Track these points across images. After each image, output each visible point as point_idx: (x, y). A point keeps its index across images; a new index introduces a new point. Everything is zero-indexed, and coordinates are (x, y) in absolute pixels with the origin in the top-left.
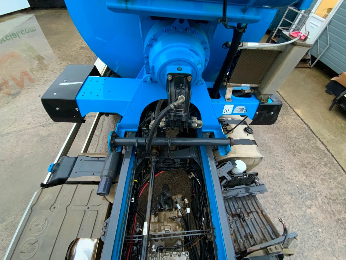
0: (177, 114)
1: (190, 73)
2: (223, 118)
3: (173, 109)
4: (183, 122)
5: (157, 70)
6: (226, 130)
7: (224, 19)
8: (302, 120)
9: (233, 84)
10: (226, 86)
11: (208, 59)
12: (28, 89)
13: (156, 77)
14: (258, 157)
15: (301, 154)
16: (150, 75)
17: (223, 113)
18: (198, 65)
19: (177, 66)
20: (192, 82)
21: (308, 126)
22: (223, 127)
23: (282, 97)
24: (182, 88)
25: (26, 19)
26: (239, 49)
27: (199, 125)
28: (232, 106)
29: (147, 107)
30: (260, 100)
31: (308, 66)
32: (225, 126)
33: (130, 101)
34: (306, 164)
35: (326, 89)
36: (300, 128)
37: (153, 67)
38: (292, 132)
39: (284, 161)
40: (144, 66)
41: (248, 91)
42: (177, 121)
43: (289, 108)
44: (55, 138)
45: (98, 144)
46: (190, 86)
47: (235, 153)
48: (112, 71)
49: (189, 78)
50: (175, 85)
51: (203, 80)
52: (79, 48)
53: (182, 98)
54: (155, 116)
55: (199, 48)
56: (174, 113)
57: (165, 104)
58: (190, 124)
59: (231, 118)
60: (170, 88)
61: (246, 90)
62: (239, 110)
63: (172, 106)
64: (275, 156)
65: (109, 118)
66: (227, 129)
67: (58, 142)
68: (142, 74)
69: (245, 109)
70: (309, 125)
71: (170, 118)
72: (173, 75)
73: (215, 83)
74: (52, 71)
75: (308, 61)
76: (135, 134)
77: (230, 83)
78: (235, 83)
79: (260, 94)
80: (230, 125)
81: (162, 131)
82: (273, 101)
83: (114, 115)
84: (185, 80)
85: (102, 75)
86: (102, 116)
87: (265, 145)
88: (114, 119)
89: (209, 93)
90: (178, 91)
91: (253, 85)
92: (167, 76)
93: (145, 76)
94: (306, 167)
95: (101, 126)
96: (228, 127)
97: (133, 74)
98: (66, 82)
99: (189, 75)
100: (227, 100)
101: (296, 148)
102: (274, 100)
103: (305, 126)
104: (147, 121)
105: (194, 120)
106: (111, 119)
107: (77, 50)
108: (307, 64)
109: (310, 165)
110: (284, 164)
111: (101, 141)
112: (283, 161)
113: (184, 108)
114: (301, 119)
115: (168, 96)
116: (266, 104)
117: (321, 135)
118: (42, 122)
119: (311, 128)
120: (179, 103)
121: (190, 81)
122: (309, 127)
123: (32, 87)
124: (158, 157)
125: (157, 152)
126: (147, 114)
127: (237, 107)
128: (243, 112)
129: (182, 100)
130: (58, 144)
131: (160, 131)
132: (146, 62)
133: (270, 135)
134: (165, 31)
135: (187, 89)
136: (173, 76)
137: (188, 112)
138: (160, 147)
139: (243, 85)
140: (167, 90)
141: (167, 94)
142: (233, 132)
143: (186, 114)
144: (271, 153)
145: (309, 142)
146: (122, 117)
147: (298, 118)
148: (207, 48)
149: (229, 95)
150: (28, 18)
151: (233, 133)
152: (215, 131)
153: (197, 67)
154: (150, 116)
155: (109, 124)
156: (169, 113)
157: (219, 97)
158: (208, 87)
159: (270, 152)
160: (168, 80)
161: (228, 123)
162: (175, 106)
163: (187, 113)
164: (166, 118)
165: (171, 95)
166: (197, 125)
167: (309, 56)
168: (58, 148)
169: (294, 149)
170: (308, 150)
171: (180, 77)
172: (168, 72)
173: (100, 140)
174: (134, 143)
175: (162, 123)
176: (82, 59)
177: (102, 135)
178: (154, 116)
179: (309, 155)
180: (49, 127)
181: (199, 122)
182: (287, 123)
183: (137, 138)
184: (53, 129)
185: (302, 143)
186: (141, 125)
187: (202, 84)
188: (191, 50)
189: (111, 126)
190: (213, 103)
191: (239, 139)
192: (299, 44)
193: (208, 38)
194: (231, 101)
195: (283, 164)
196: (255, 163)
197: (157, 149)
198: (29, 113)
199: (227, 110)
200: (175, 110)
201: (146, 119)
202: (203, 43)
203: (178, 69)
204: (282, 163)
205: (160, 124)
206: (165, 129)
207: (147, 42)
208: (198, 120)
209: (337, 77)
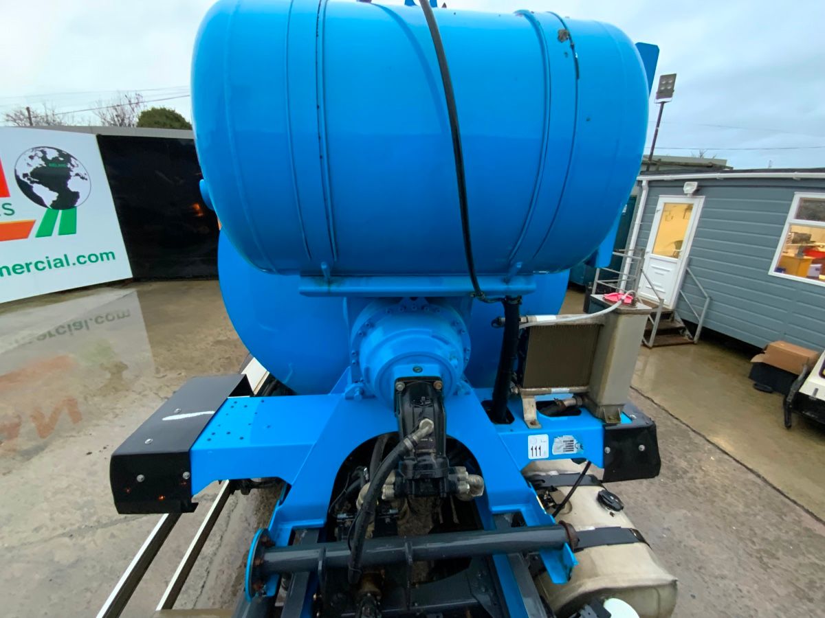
0: (419, 462)
1: (438, 375)
2: (537, 473)
3: (411, 450)
4: (436, 482)
5: (374, 375)
6: (552, 504)
7: (478, 293)
8: (738, 462)
9: (533, 390)
10: (519, 394)
11: (469, 348)
12: (67, 437)
13: (373, 387)
14: (664, 582)
15: (778, 559)
16: (360, 384)
17: (530, 457)
18: (451, 359)
19: (413, 365)
20: (445, 391)
21: (759, 476)
22: (541, 497)
23: (664, 409)
24: (426, 403)
25: (117, 297)
26: (521, 327)
27: (475, 487)
28: (545, 437)
29: (348, 459)
30: (603, 420)
31: (685, 340)
32: (547, 492)
33: (313, 443)
34: (806, 590)
35: (752, 382)
36: (745, 485)
37: (367, 370)
38: (729, 499)
39: (749, 592)
40: (349, 367)
41: (569, 401)
42: (423, 479)
43: (692, 434)
44: (90, 573)
45: (203, 587)
46: (443, 399)
47: (596, 575)
48: (278, 382)
49: (438, 385)
50: (411, 400)
51: (468, 385)
52: (211, 344)
53: (428, 423)
54: (369, 477)
55: (448, 332)
56: (413, 460)
57: (394, 439)
58: (453, 486)
59: (558, 471)
60: (402, 405)
61: (565, 400)
62: (564, 445)
63: (408, 443)
64: (716, 577)
65: (247, 500)
66: (553, 501)
67: (95, 584)
68: (345, 384)
69: (575, 442)
70: (761, 472)
71: (405, 473)
72: (406, 380)
73: (495, 390)
74: (140, 393)
75: (683, 331)
76: (317, 535)
77: (526, 388)
78: (536, 387)
79: (596, 405)
80: (558, 488)
81: (388, 520)
82: (631, 419)
83: (264, 488)
84: (429, 389)
85: (255, 393)
86: (233, 494)
87: (678, 547)
88: (262, 502)
89: (487, 412)
90: (418, 410)
91: (577, 389)
92: (395, 383)
93: (350, 386)
94: (811, 600)
95: (224, 526)
96: (554, 495)
97: (322, 387)
98: (179, 413)
99: (437, 378)
100: (529, 425)
101: (760, 545)
102: (634, 416)
103: (751, 476)
104: (350, 493)
105: (460, 475)
106: (253, 502)
107: (206, 348)
108: (683, 336)
109: (815, 589)
110: (751, 599)
111: (213, 575)
112: (745, 592)
113: (435, 447)
114: (735, 459)
115: (398, 422)
116: (619, 426)
117: (801, 495)
118: (71, 524)
119: (769, 479)
120: (421, 435)
121: (441, 390)
122: (763, 478)
123: (78, 432)
124: (380, 611)
125: (377, 590)
126: (349, 473)
127: (557, 440)
128: (575, 451)
129: (427, 428)
130: (91, 592)
131: (384, 520)
132: (353, 361)
133: (680, 513)
134: (389, 312)
135: (436, 406)
136: (406, 383)
137: (445, 455)
138: (383, 571)
139: (554, 390)
140: (395, 411)
141: (395, 419)
142: (571, 509)
143: (440, 460)
144: (703, 571)
145: (783, 519)
146: (289, 487)
147: (726, 457)
148: (464, 331)
149: (531, 413)
150: (121, 296)
151: (573, 512)
152: (523, 509)
153: (450, 364)
154: (359, 478)
155: (244, 519)
156: (403, 460)
157: (510, 419)
158: (483, 400)
159: (700, 568)
160: (396, 390)
161: (554, 485)
162: (414, 442)
163: (444, 458)
164: (397, 475)
165: (403, 420)
166: (468, 487)
167: (679, 322)
168: (89, 603)
169: (757, 547)
170: (791, 544)
171: (420, 384)
172: (397, 376)
173: (211, 573)
174: (316, 561)
175: (389, 488)
176: (213, 363)
177: (222, 552)
178: (367, 476)
179: (801, 559)
180: (84, 537)
181: (474, 479)
182: (706, 474)
183: (323, 545)
184: (92, 543)
185: (768, 527)
186: (334, 507)
187: (468, 393)
188: (434, 337)
189: (249, 524)
190: (500, 434)
191: (592, 528)
192: (626, 312)
193: (462, 314)
194: (539, 426)
195: (746, 601)
196: (663, 604)
197: (376, 580)
198: (47, 499)
199: (536, 449)
200: (415, 453)
201: (349, 486)
202: (453, 324)
203: (414, 370)
204: (742, 597)
205: (384, 490)
206: (396, 514)
207: (356, 328)
208: (469, 473)
209: (761, 355)
